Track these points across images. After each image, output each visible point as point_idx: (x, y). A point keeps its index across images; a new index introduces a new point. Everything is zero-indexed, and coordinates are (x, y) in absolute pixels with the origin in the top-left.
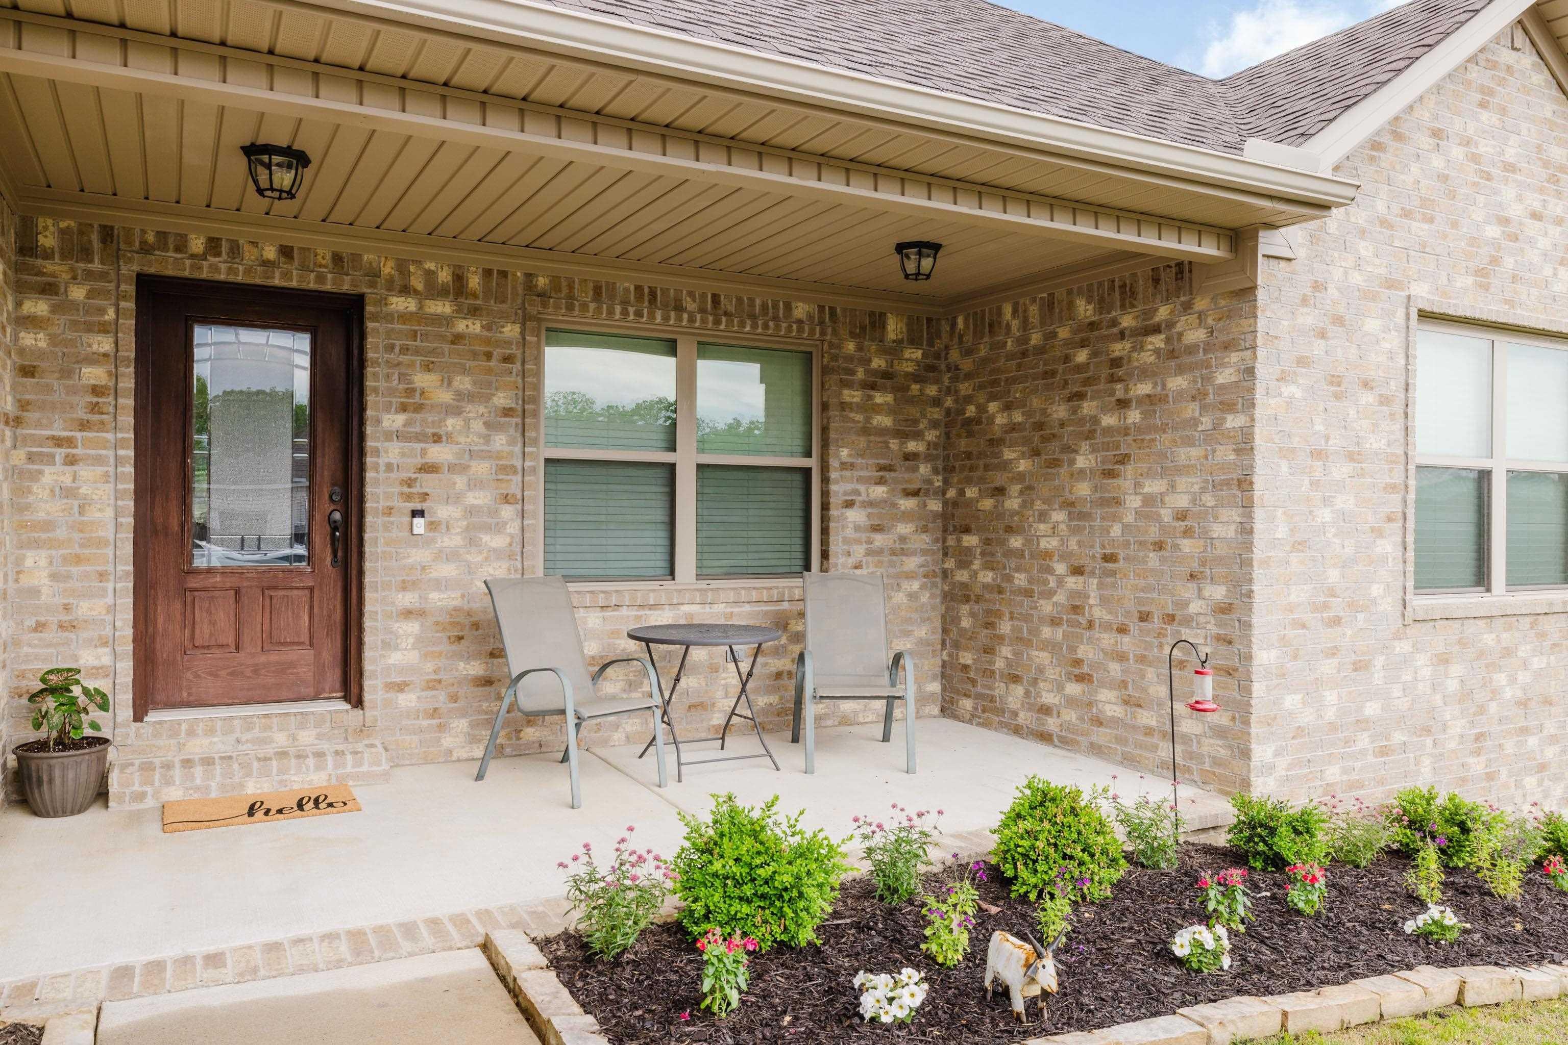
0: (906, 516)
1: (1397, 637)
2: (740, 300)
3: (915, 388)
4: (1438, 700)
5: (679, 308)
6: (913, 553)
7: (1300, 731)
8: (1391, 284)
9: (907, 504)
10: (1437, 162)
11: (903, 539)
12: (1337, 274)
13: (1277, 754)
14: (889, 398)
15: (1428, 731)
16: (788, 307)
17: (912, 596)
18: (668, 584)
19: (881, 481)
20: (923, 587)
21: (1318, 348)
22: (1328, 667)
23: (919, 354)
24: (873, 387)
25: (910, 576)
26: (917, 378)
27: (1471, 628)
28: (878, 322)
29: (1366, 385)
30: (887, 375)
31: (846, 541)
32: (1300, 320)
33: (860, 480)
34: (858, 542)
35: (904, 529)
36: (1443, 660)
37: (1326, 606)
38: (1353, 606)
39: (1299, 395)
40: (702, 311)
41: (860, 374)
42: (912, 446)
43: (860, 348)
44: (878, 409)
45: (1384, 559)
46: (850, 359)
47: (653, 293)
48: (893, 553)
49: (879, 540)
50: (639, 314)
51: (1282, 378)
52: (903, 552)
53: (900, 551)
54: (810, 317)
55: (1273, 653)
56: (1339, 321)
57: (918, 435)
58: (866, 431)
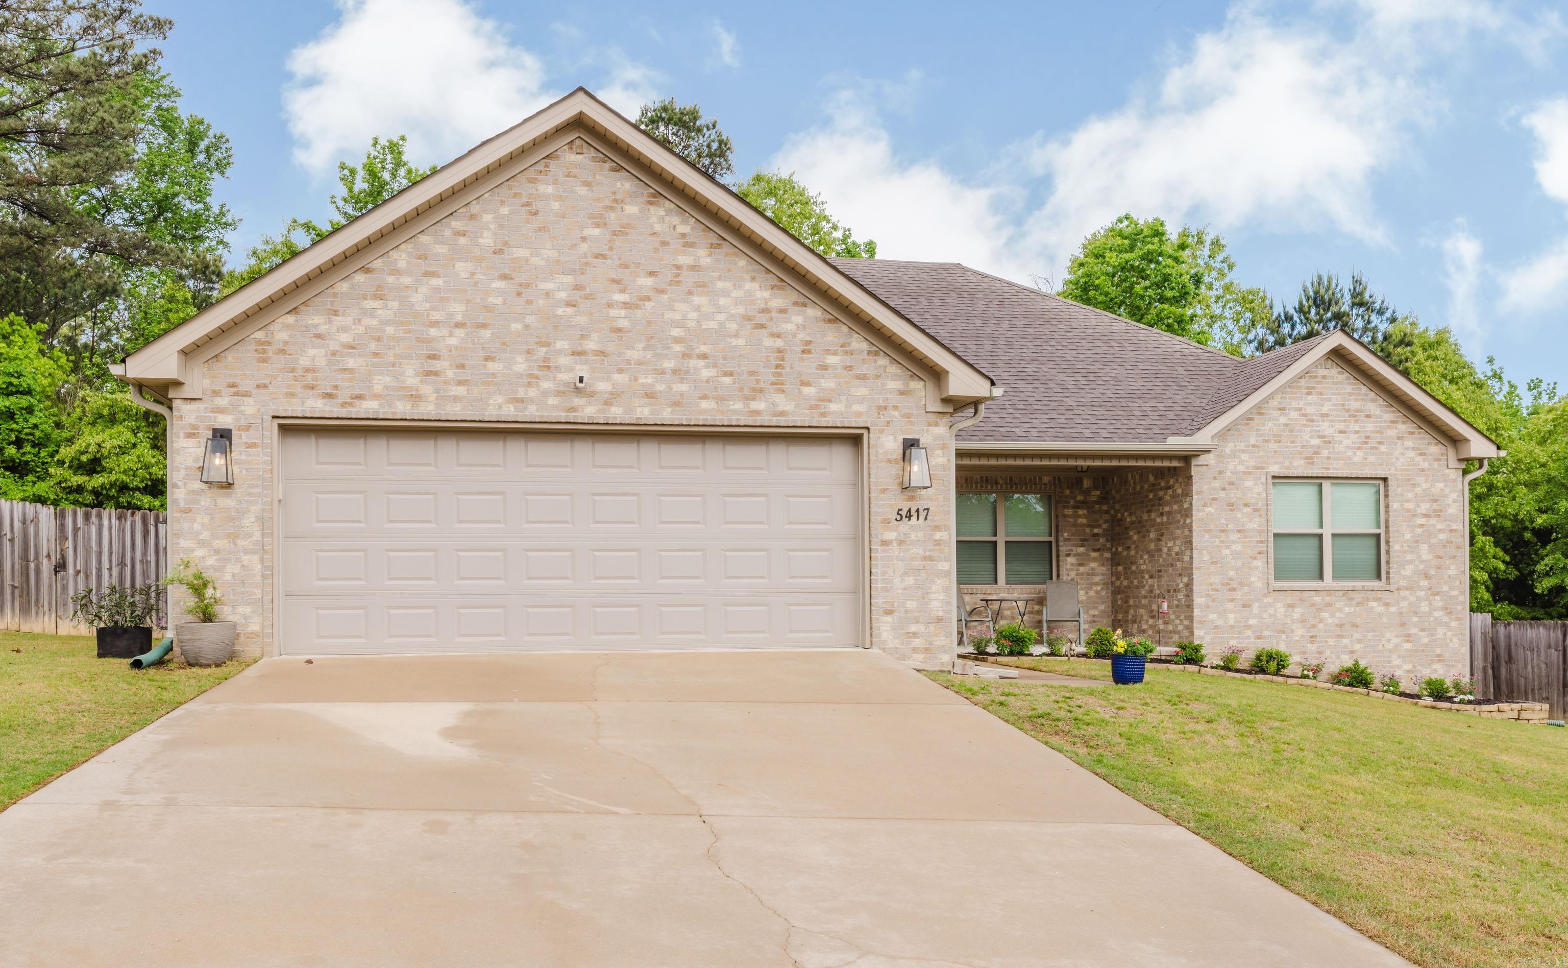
0: (1094, 560)
1: (1265, 596)
2: (1020, 478)
3: (1097, 507)
4: (1288, 621)
5: (997, 483)
6: (1098, 575)
7: (1216, 627)
8: (1258, 468)
9: (1094, 555)
10: (1283, 420)
11: (1093, 569)
12: (1231, 467)
13: (1205, 634)
14: (1085, 512)
15: (1284, 632)
16: (1040, 479)
17: (1097, 592)
18: (995, 586)
19: (1082, 546)
20: (1102, 589)
21: (1222, 494)
22: (1230, 606)
23: (1098, 493)
24: (1078, 507)
25: (1096, 584)
26: (1097, 503)
27: (1306, 594)
28: (1079, 481)
29: (1246, 505)
30: (1083, 502)
31: (1067, 569)
32: (1213, 485)
33: (1073, 545)
34: (1072, 570)
35: (1093, 565)
36: (1291, 606)
37: (1228, 584)
38: (1242, 584)
39: (1213, 511)
40: (1006, 483)
41: (1072, 502)
42: (1096, 531)
43: (1071, 492)
44: (1079, 516)
45: (1257, 568)
46: (1067, 497)
47: (987, 478)
48: (1088, 574)
49: (1082, 569)
50: (982, 487)
51: (1205, 505)
52: (1093, 574)
53: (1092, 573)
54: (1050, 482)
55: (1203, 599)
56: (1232, 483)
57: (1099, 526)
58: (1075, 525)
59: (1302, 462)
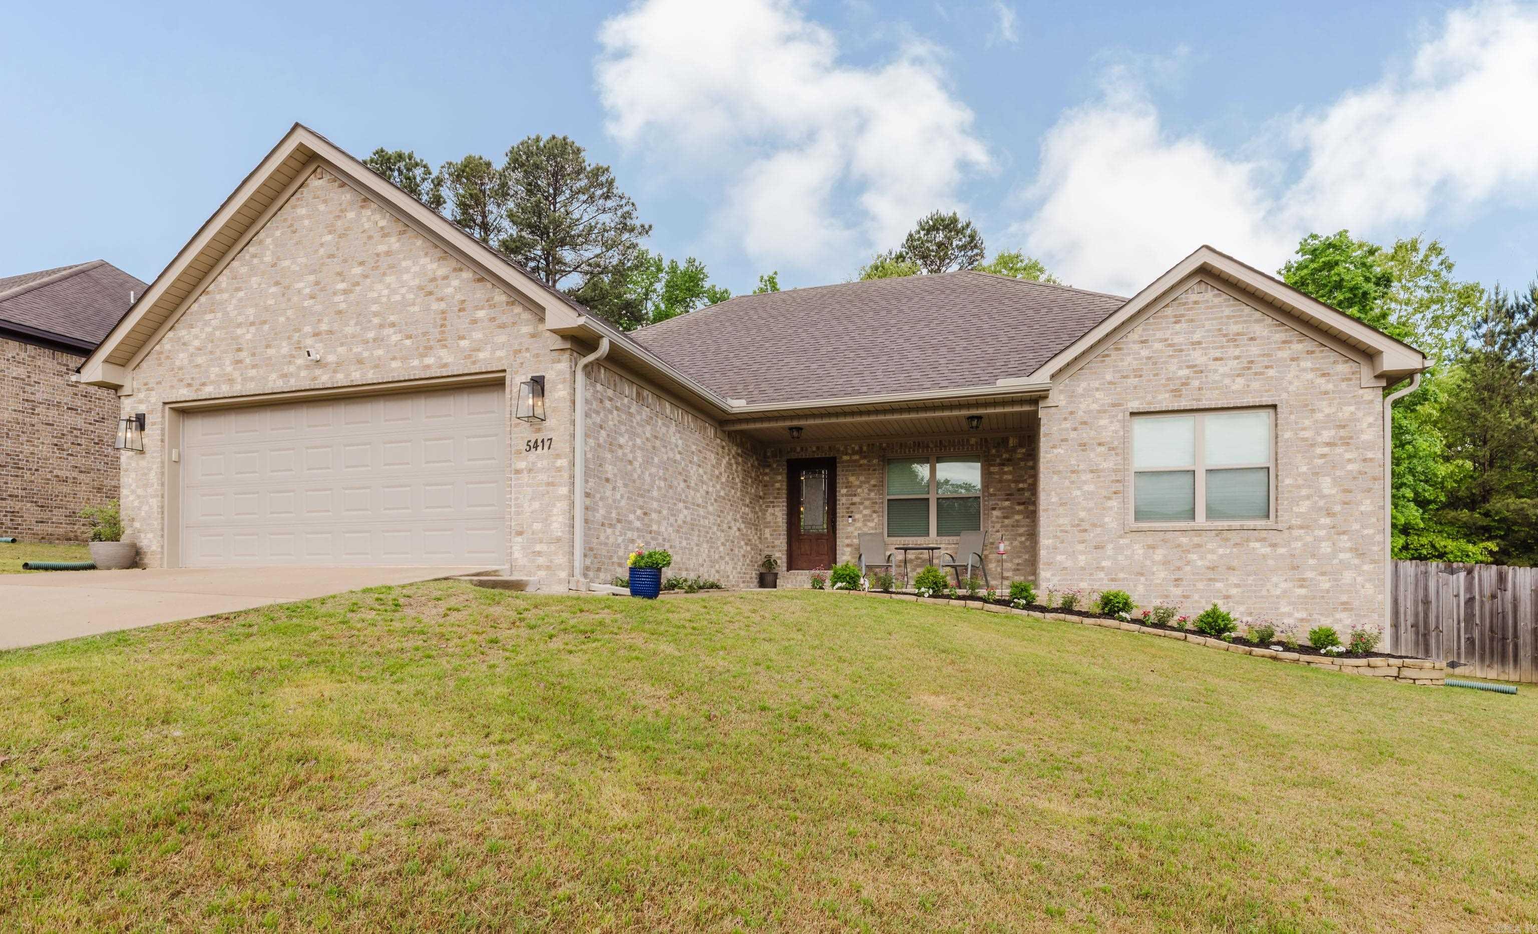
0: (1019, 512)
1: (1121, 537)
2: (950, 441)
3: (1022, 464)
4: (1148, 563)
5: (928, 446)
6: (1023, 526)
7: (1065, 569)
8: (1114, 405)
9: (1018, 508)
10: (1145, 353)
11: (1017, 521)
12: (1083, 406)
13: (1053, 575)
14: (1011, 468)
15: (1142, 575)
16: (968, 440)
17: (1021, 543)
18: (927, 538)
19: (1007, 500)
20: (1027, 539)
21: (1073, 435)
22: (1081, 547)
23: (1024, 450)
24: (1003, 465)
25: (1021, 535)
26: (1021, 459)
27: (1169, 535)
28: (1005, 441)
29: (1100, 444)
30: (1009, 460)
31: (992, 522)
32: (1063, 426)
33: (999, 500)
34: (998, 522)
35: (1017, 517)
36: (1153, 547)
37: (1078, 525)
38: (1094, 525)
39: (1062, 452)
40: (936, 446)
41: (998, 461)
42: (1021, 485)
43: (997, 451)
44: (1005, 473)
45: (1111, 508)
46: (994, 456)
47: (919, 444)
48: (1013, 526)
49: (1007, 521)
50: (914, 451)
51: (1054, 447)
52: (1018, 526)
53: (1016, 525)
54: (977, 443)
55: (1050, 541)
56: (1085, 423)
57: (1024, 481)
58: (1000, 481)
59: (1167, 395)
